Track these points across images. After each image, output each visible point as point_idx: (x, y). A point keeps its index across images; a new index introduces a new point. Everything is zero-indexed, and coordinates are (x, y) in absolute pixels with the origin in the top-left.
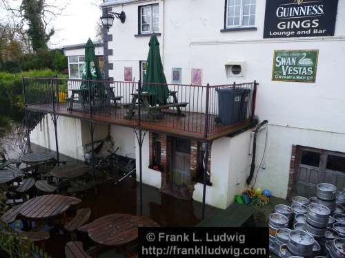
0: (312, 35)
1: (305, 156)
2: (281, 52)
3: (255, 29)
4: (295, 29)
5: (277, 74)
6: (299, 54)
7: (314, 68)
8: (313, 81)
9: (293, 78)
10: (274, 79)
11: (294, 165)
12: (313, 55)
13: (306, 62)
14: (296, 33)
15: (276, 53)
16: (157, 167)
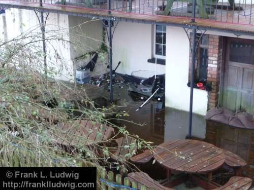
16: (202, 85)
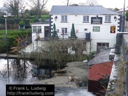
0: (99, 24)
1: (99, 44)
2: (94, 27)
3: (89, 22)
4: (96, 23)
5: (94, 30)
6: (97, 27)
7: (99, 29)
8: (99, 31)
9: (96, 31)
10: (93, 31)
11: (97, 46)
12: (99, 27)
13: (98, 28)
14: (96, 24)
15: (93, 27)
